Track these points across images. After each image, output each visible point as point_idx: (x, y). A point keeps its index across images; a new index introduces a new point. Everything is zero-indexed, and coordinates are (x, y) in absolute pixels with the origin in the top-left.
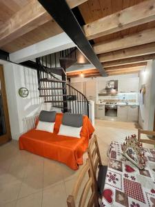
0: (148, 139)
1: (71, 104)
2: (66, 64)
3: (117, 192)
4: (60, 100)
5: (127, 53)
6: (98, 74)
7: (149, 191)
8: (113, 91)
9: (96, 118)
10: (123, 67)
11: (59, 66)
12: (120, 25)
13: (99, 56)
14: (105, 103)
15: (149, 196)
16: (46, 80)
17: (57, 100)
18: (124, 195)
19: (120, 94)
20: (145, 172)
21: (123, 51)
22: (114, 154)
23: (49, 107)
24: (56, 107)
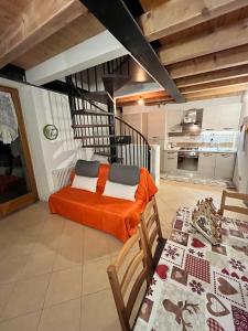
0: (244, 206)
1: (123, 150)
2: (115, 84)
3: (175, 269)
4: (105, 143)
5: (220, 60)
6: (169, 98)
7: (219, 271)
8: (194, 128)
9: (161, 172)
10: (214, 84)
11: (102, 88)
12: (205, 12)
13: (169, 67)
14: (178, 149)
15: (217, 276)
16: (83, 112)
17: (101, 144)
18: (183, 272)
19: (205, 133)
20: (220, 249)
21: (213, 56)
22: (179, 224)
23: (89, 155)
24: (99, 154)
